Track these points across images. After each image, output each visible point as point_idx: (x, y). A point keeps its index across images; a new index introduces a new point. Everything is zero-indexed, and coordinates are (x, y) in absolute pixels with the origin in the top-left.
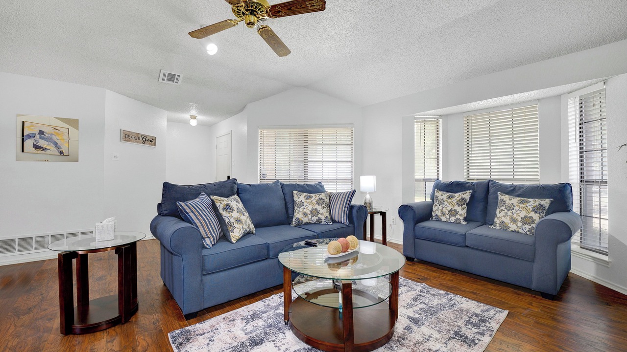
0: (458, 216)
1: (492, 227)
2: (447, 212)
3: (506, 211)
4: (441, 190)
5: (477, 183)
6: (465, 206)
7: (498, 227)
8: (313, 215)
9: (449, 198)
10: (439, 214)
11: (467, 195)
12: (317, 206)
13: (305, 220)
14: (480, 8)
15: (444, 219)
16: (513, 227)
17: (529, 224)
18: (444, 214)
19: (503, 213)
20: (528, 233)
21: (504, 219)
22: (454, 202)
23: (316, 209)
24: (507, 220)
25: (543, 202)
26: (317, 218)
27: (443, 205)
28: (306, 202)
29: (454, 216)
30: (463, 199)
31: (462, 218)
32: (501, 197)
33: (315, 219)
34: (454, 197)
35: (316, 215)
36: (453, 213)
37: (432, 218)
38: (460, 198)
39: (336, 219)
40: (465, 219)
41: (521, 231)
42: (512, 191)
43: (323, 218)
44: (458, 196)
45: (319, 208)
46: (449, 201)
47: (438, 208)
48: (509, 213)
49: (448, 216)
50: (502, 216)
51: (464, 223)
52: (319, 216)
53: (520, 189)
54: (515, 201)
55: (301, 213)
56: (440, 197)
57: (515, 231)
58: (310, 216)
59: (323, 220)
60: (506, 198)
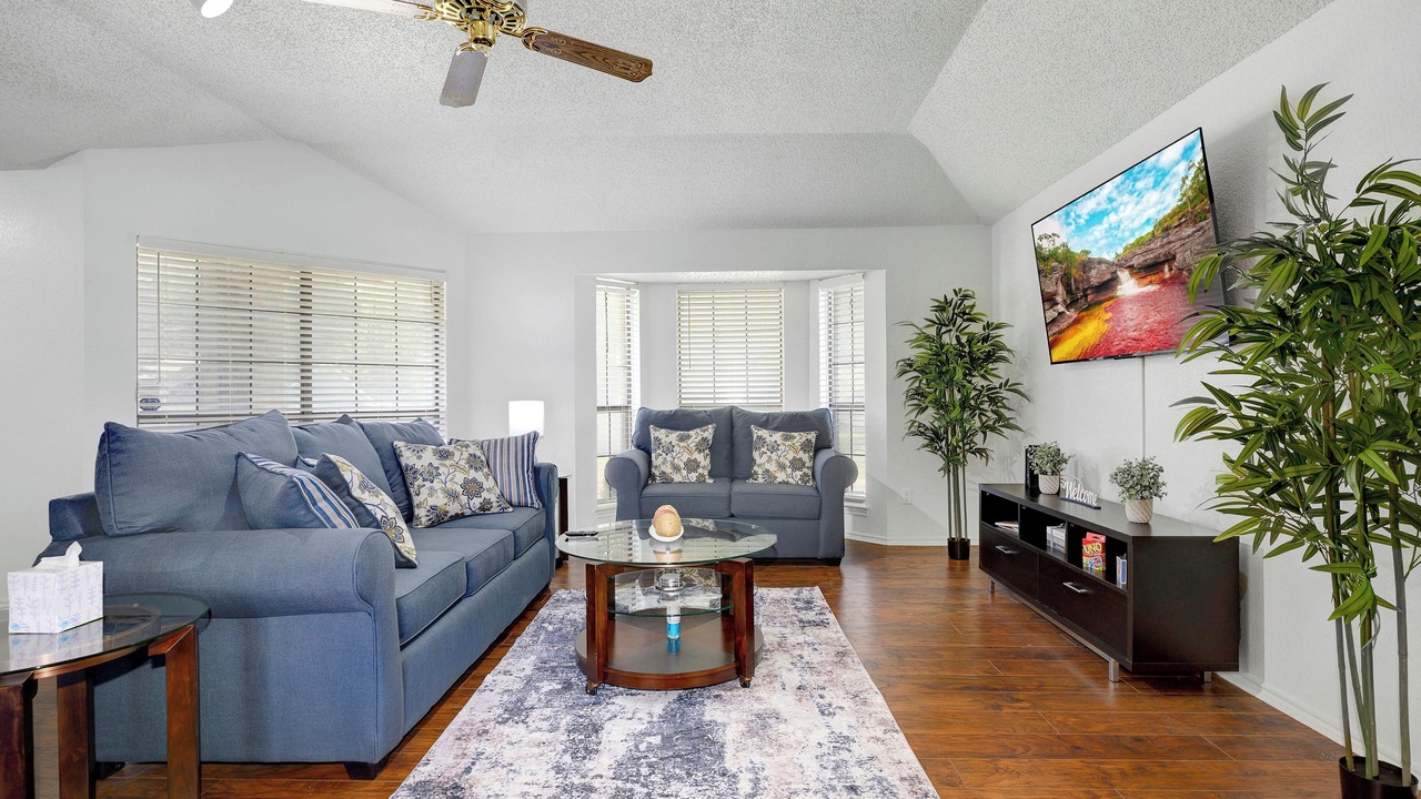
0: (700, 471)
1: (751, 480)
2: (682, 465)
3: (769, 453)
4: (661, 427)
5: (714, 411)
6: (707, 451)
7: (761, 480)
8: (471, 496)
9: (682, 439)
10: (668, 469)
11: (709, 433)
12: (473, 474)
13: (454, 509)
14: (763, 132)
15: (677, 478)
16: (781, 477)
17: (800, 469)
18: (677, 469)
19: (765, 457)
20: (800, 482)
21: (767, 466)
22: (692, 445)
23: (474, 480)
24: (772, 467)
25: (809, 437)
26: (481, 500)
27: (674, 454)
28: (445, 466)
29: (695, 470)
30: (704, 440)
31: (706, 473)
32: (758, 432)
33: (476, 502)
34: (689, 437)
35: (478, 495)
36: (692, 465)
37: (654, 480)
38: (699, 438)
39: (515, 500)
40: (711, 474)
41: (791, 480)
42: (767, 422)
43: (494, 499)
44: (696, 435)
45: (479, 476)
46: (682, 444)
47: (665, 459)
48: (774, 456)
49: (684, 472)
50: (764, 462)
51: (711, 481)
52: (485, 494)
53: (774, 419)
54: (778, 436)
55: (440, 494)
56: (665, 440)
57: (784, 483)
58: (464, 499)
59: (495, 505)
60: (764, 433)
